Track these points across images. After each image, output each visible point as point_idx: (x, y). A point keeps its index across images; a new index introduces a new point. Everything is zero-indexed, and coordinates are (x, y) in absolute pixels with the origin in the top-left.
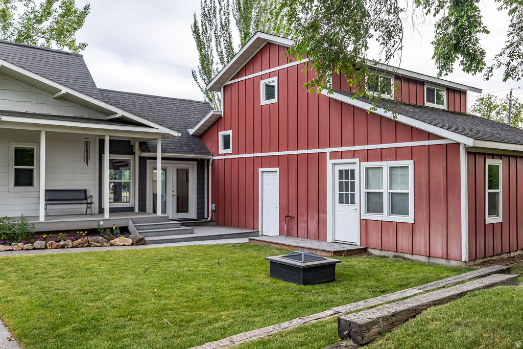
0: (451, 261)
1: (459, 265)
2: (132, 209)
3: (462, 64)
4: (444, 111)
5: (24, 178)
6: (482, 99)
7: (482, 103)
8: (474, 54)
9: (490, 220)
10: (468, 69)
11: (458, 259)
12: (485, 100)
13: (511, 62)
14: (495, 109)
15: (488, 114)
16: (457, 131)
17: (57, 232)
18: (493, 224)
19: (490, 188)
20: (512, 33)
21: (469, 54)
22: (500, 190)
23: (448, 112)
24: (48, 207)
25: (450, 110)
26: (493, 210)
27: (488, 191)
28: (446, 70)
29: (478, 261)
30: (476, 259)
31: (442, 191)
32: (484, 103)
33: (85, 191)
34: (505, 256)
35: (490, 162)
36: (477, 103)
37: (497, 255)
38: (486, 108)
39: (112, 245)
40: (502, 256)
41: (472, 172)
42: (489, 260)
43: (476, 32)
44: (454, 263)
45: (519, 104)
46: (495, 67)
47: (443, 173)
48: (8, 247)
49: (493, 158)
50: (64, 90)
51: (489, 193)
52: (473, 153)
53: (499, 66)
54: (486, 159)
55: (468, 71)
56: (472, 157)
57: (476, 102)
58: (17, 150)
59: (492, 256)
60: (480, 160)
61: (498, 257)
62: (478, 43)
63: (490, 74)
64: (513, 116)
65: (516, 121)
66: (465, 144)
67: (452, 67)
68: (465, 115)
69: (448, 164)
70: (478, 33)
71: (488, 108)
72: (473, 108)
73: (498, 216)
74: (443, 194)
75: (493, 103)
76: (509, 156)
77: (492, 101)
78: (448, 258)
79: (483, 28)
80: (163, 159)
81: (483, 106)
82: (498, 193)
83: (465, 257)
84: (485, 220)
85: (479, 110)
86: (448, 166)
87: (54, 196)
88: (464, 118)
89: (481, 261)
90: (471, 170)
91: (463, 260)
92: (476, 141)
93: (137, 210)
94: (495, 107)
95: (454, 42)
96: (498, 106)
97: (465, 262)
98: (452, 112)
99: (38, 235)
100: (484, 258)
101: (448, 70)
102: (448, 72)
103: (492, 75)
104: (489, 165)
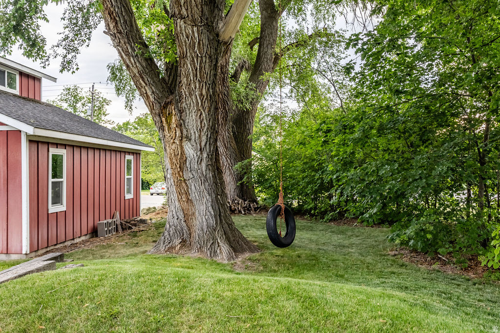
0: (11, 255)
1: (19, 258)
3: (21, 48)
4: (15, 96)
6: (69, 89)
7: (69, 92)
8: (35, 40)
9: (53, 209)
10: (28, 54)
11: (19, 252)
12: (71, 90)
13: (67, 54)
14: (81, 101)
15: (75, 104)
16: (18, 118)
18: (57, 213)
19: (54, 177)
20: (68, 27)
21: (29, 39)
22: (64, 180)
23: (20, 97)
25: (23, 96)
26: (57, 200)
27: (51, 180)
28: (4, 51)
29: (40, 252)
30: (38, 250)
31: (2, 180)
32: (70, 93)
34: (68, 243)
35: (53, 151)
36: (64, 92)
37: (61, 243)
38: (73, 98)
40: (66, 244)
41: (34, 160)
42: (52, 249)
43: (37, 18)
44: (14, 257)
45: (102, 98)
46: (51, 57)
47: (3, 161)
49: (57, 148)
51: (52, 182)
52: (34, 141)
53: (55, 57)
54: (50, 148)
55: (28, 56)
56: (35, 146)
57: (62, 91)
59: (55, 245)
60: (43, 149)
61: (61, 245)
62: (39, 29)
63: (47, 63)
64: (97, 108)
65: (99, 114)
66: (26, 133)
67: (11, 49)
68: (39, 102)
69: (9, 152)
70: (39, 20)
71: (74, 99)
72: (60, 97)
73: (62, 205)
74: (4, 184)
75: (79, 95)
76: (73, 146)
77: (78, 92)
78: (8, 253)
79: (44, 15)
81: (70, 96)
82: (62, 182)
83: (26, 249)
84: (48, 210)
85: (66, 100)
86: (9, 155)
88: (35, 105)
89: (44, 251)
90: (33, 159)
91: (24, 252)
92: (36, 129)
94: (80, 98)
95: (14, 23)
96: (84, 98)
97: (26, 254)
98: (24, 98)
100: (46, 248)
101: (6, 52)
102: (6, 54)
103: (49, 64)
104: (52, 155)
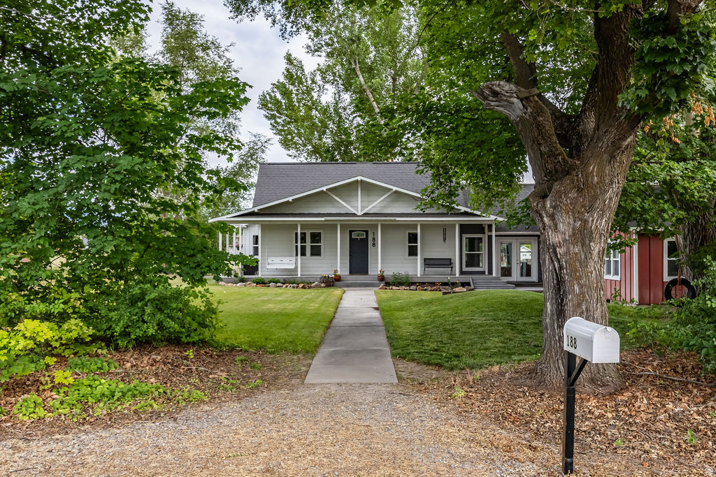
2: (483, 273)
5: (413, 252)
17: (424, 283)
24: (426, 269)
33: (450, 259)
39: (454, 293)
48: (398, 288)
50: (395, 189)
58: (409, 234)
80: (496, 236)
87: (428, 263)
93: (487, 273)
99: (413, 284)
